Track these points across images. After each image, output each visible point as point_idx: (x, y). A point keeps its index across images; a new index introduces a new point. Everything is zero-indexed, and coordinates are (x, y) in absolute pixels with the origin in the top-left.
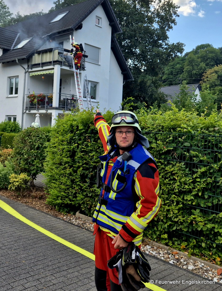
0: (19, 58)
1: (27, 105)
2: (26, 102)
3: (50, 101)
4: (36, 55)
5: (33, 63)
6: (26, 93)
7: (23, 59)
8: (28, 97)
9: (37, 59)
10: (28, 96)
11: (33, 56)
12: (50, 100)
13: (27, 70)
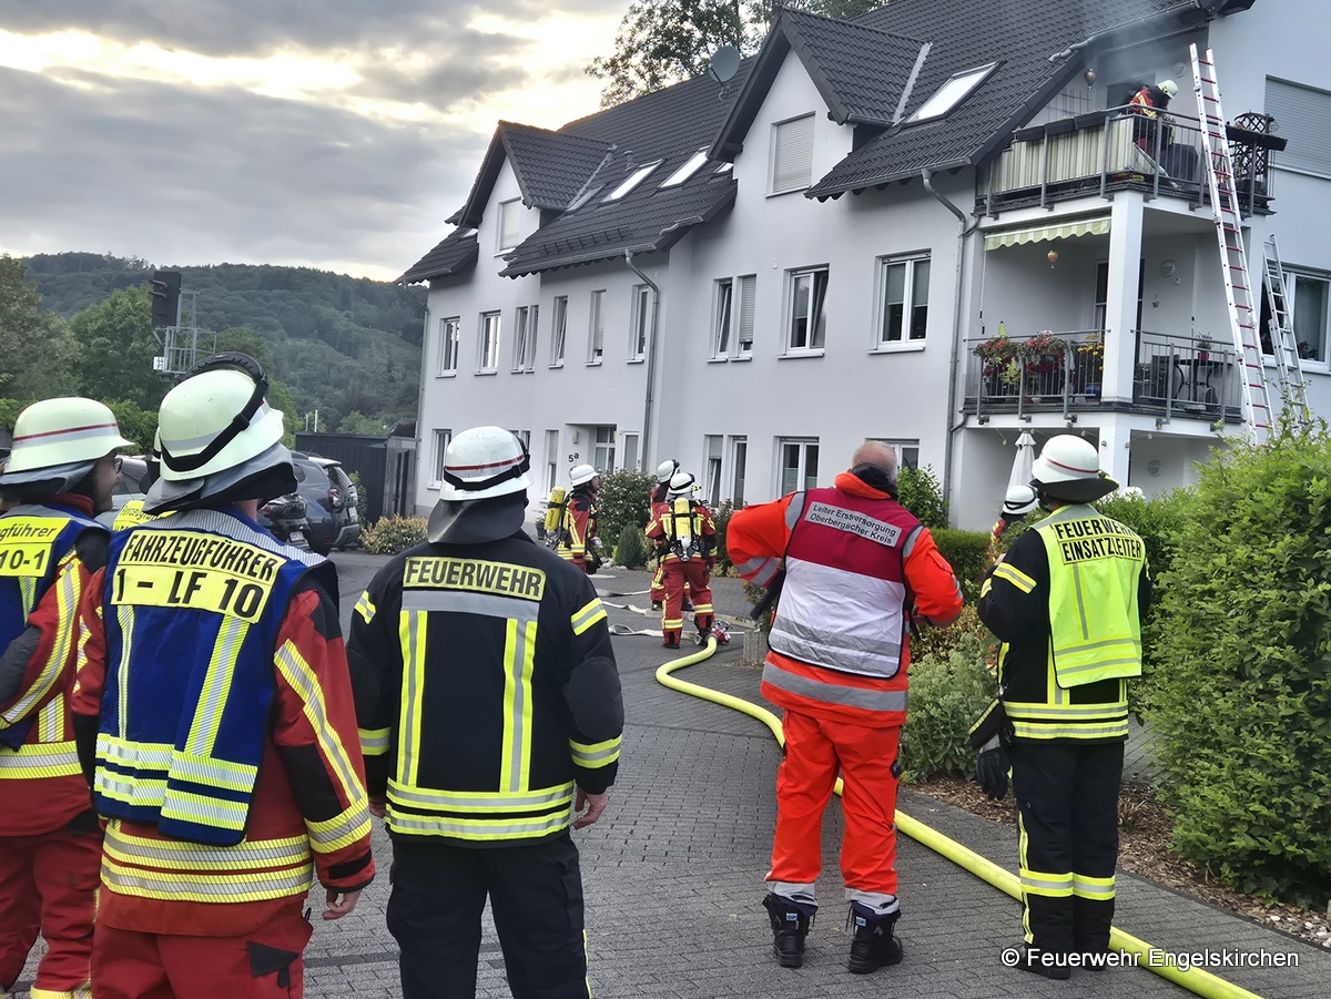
0: (936, 165)
1: (969, 388)
2: (968, 375)
3: (1090, 372)
4: (1020, 149)
5: (1004, 189)
6: (965, 335)
7: (954, 171)
8: (980, 351)
9: (1023, 167)
10: (975, 345)
11: (1005, 156)
12: (1091, 366)
13: (972, 223)
